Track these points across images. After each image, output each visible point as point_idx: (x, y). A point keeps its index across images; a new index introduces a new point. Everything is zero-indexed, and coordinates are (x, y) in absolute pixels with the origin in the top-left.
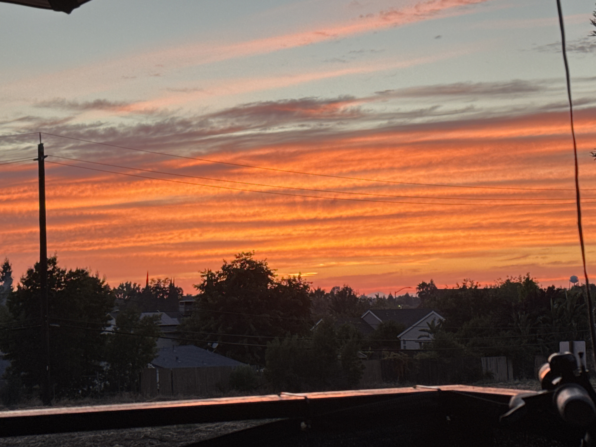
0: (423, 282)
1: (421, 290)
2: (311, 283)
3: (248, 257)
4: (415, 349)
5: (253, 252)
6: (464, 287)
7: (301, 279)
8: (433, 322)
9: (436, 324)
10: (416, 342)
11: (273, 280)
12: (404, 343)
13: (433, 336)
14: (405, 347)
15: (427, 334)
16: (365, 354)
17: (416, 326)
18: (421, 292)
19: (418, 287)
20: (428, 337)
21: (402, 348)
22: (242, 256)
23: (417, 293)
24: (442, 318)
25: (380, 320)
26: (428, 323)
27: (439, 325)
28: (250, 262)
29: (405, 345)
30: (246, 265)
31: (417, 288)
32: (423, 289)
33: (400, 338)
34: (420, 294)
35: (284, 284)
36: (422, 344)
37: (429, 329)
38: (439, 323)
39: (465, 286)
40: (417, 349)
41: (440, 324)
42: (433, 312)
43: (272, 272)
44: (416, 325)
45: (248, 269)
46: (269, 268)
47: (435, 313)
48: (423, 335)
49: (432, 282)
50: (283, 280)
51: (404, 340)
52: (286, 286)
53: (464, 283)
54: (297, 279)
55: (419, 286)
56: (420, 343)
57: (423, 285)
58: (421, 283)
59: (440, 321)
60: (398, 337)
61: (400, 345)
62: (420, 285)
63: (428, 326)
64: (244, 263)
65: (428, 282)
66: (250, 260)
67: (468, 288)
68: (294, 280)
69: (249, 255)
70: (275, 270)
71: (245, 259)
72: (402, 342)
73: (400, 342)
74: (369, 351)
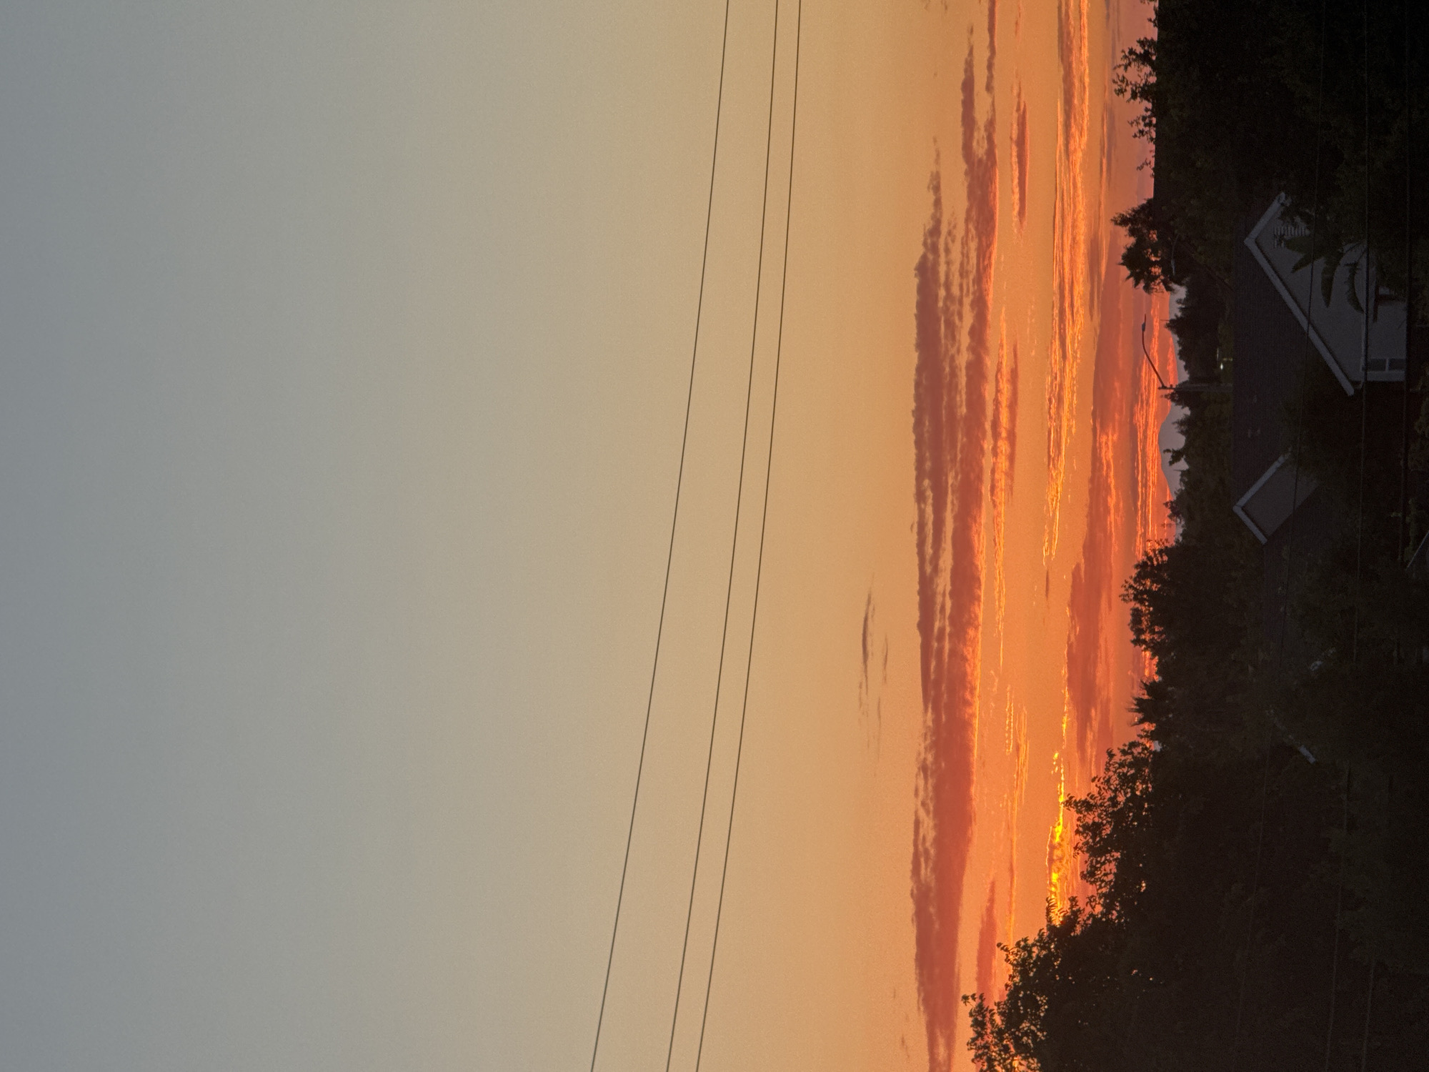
0: (1123, 264)
1: (1156, 270)
2: (1111, 755)
3: (992, 1021)
4: (1405, 325)
5: (970, 1000)
6: (1144, 92)
7: (1092, 797)
8: (1290, 244)
9: (1302, 229)
10: (1375, 318)
11: (1091, 915)
12: (1379, 365)
13: (1351, 249)
14: (1394, 364)
15: (1341, 273)
16: (1419, 538)
17: (1308, 316)
18: (1164, 272)
19: (1142, 285)
20: (1354, 267)
21: (1399, 375)
22: (986, 1047)
23: (1169, 289)
24: (1275, 207)
25: (1277, 465)
26: (1296, 268)
27: (1307, 219)
28: (1012, 1014)
29: (1387, 365)
30: (1026, 1034)
31: (1147, 288)
32: (1154, 263)
33: (1354, 383)
34: (1170, 280)
35: (1110, 868)
36: (1383, 291)
37: (1320, 263)
38: (1298, 219)
39: (1143, 88)
40: (1403, 315)
41: (1302, 215)
42: (1249, 242)
43: (1057, 921)
44: (1304, 314)
45: (1045, 1024)
46: (1041, 935)
47: (1255, 233)
48: (1347, 288)
49: (1123, 221)
50: (1089, 875)
51: (1366, 369)
52: (1120, 863)
53: (1134, 96)
54: (1090, 818)
55: (1137, 283)
56: (1380, 299)
57: (1136, 262)
58: (1125, 271)
59: (1287, 214)
60: (1350, 391)
61: (1386, 385)
62: (1137, 278)
63: (1309, 267)
64: (1017, 1041)
65: (1126, 240)
66: (1001, 1014)
67: (1153, 79)
68: (1094, 829)
69: (984, 1017)
70: (1048, 911)
71: (1000, 1034)
72: (1374, 376)
73: (1370, 385)
74: (1408, 519)
